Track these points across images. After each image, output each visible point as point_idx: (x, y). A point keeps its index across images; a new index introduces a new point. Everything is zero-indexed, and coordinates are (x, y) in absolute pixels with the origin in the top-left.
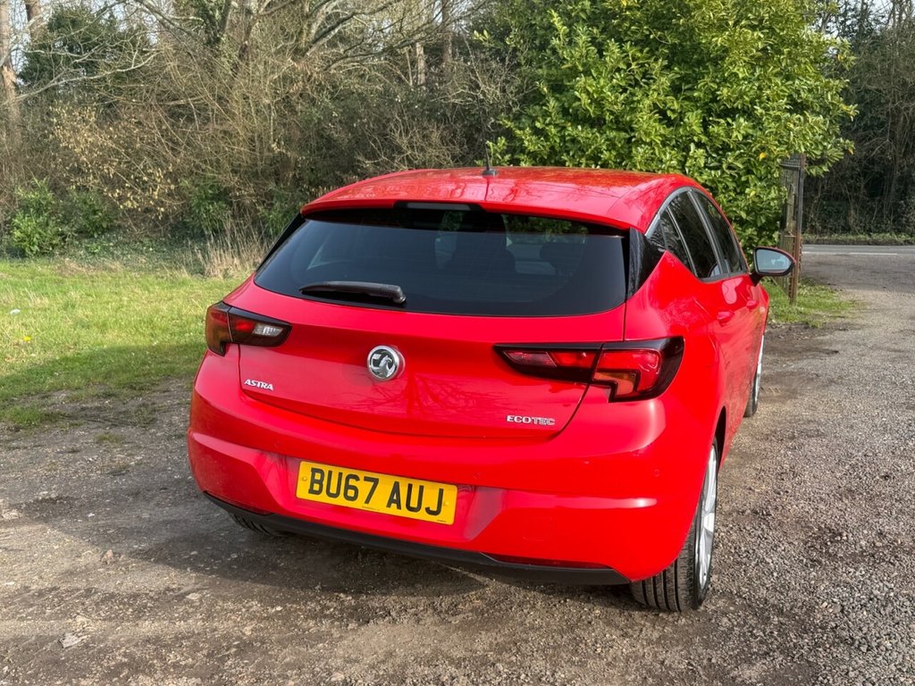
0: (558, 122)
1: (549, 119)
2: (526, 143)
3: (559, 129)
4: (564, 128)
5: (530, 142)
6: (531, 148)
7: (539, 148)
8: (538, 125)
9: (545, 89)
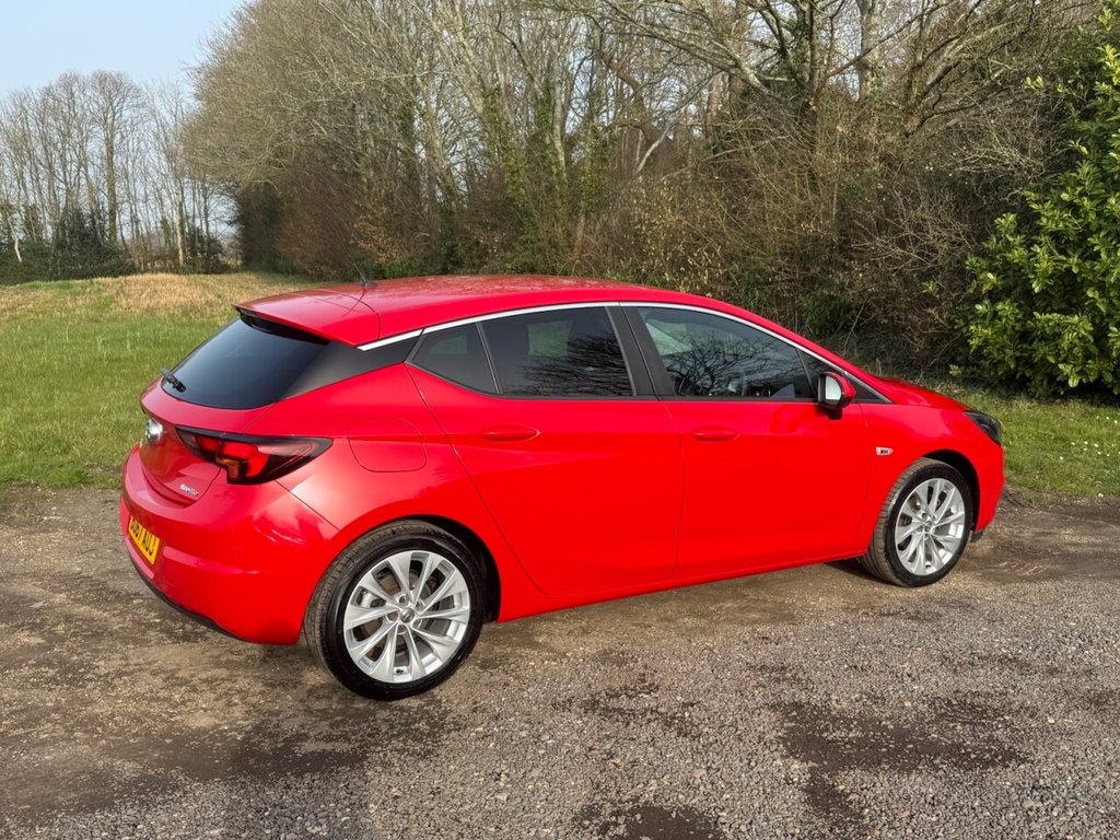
0: (1096, 192)
1: (1079, 189)
2: (1044, 220)
3: (1096, 202)
4: (1104, 201)
5: (1051, 218)
6: (1052, 226)
7: (1066, 227)
8: (1065, 196)
9: (1084, 149)
